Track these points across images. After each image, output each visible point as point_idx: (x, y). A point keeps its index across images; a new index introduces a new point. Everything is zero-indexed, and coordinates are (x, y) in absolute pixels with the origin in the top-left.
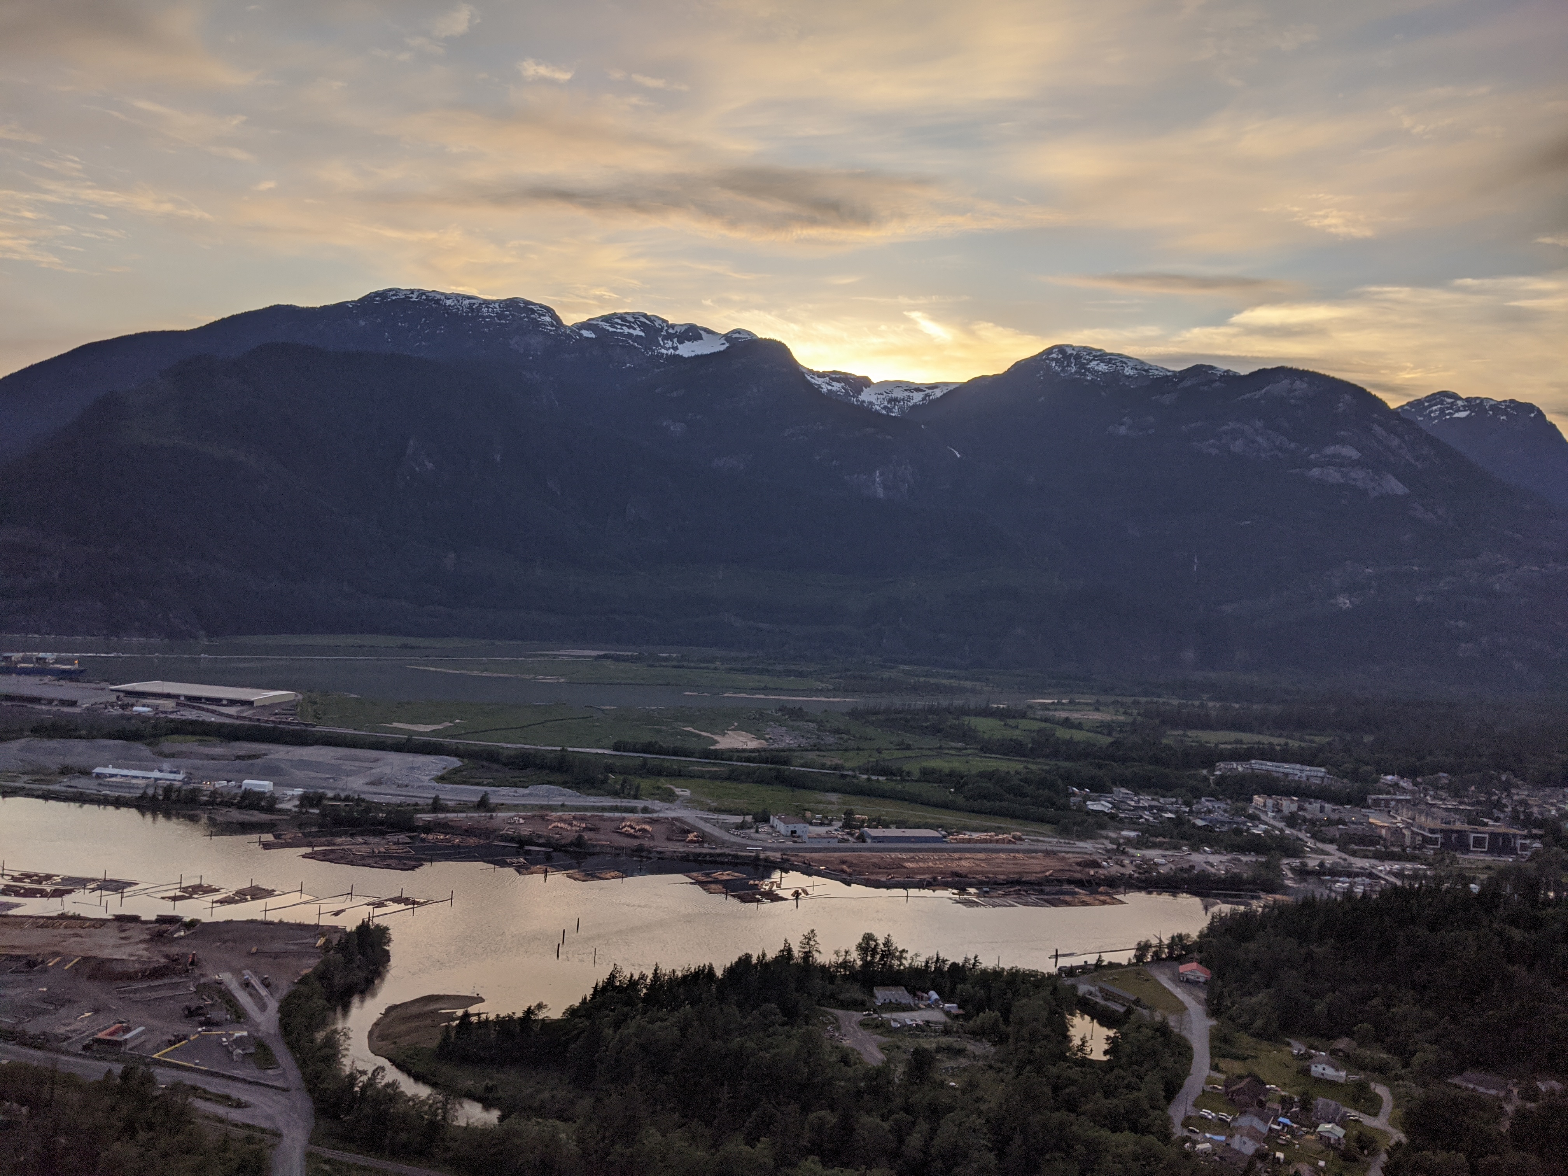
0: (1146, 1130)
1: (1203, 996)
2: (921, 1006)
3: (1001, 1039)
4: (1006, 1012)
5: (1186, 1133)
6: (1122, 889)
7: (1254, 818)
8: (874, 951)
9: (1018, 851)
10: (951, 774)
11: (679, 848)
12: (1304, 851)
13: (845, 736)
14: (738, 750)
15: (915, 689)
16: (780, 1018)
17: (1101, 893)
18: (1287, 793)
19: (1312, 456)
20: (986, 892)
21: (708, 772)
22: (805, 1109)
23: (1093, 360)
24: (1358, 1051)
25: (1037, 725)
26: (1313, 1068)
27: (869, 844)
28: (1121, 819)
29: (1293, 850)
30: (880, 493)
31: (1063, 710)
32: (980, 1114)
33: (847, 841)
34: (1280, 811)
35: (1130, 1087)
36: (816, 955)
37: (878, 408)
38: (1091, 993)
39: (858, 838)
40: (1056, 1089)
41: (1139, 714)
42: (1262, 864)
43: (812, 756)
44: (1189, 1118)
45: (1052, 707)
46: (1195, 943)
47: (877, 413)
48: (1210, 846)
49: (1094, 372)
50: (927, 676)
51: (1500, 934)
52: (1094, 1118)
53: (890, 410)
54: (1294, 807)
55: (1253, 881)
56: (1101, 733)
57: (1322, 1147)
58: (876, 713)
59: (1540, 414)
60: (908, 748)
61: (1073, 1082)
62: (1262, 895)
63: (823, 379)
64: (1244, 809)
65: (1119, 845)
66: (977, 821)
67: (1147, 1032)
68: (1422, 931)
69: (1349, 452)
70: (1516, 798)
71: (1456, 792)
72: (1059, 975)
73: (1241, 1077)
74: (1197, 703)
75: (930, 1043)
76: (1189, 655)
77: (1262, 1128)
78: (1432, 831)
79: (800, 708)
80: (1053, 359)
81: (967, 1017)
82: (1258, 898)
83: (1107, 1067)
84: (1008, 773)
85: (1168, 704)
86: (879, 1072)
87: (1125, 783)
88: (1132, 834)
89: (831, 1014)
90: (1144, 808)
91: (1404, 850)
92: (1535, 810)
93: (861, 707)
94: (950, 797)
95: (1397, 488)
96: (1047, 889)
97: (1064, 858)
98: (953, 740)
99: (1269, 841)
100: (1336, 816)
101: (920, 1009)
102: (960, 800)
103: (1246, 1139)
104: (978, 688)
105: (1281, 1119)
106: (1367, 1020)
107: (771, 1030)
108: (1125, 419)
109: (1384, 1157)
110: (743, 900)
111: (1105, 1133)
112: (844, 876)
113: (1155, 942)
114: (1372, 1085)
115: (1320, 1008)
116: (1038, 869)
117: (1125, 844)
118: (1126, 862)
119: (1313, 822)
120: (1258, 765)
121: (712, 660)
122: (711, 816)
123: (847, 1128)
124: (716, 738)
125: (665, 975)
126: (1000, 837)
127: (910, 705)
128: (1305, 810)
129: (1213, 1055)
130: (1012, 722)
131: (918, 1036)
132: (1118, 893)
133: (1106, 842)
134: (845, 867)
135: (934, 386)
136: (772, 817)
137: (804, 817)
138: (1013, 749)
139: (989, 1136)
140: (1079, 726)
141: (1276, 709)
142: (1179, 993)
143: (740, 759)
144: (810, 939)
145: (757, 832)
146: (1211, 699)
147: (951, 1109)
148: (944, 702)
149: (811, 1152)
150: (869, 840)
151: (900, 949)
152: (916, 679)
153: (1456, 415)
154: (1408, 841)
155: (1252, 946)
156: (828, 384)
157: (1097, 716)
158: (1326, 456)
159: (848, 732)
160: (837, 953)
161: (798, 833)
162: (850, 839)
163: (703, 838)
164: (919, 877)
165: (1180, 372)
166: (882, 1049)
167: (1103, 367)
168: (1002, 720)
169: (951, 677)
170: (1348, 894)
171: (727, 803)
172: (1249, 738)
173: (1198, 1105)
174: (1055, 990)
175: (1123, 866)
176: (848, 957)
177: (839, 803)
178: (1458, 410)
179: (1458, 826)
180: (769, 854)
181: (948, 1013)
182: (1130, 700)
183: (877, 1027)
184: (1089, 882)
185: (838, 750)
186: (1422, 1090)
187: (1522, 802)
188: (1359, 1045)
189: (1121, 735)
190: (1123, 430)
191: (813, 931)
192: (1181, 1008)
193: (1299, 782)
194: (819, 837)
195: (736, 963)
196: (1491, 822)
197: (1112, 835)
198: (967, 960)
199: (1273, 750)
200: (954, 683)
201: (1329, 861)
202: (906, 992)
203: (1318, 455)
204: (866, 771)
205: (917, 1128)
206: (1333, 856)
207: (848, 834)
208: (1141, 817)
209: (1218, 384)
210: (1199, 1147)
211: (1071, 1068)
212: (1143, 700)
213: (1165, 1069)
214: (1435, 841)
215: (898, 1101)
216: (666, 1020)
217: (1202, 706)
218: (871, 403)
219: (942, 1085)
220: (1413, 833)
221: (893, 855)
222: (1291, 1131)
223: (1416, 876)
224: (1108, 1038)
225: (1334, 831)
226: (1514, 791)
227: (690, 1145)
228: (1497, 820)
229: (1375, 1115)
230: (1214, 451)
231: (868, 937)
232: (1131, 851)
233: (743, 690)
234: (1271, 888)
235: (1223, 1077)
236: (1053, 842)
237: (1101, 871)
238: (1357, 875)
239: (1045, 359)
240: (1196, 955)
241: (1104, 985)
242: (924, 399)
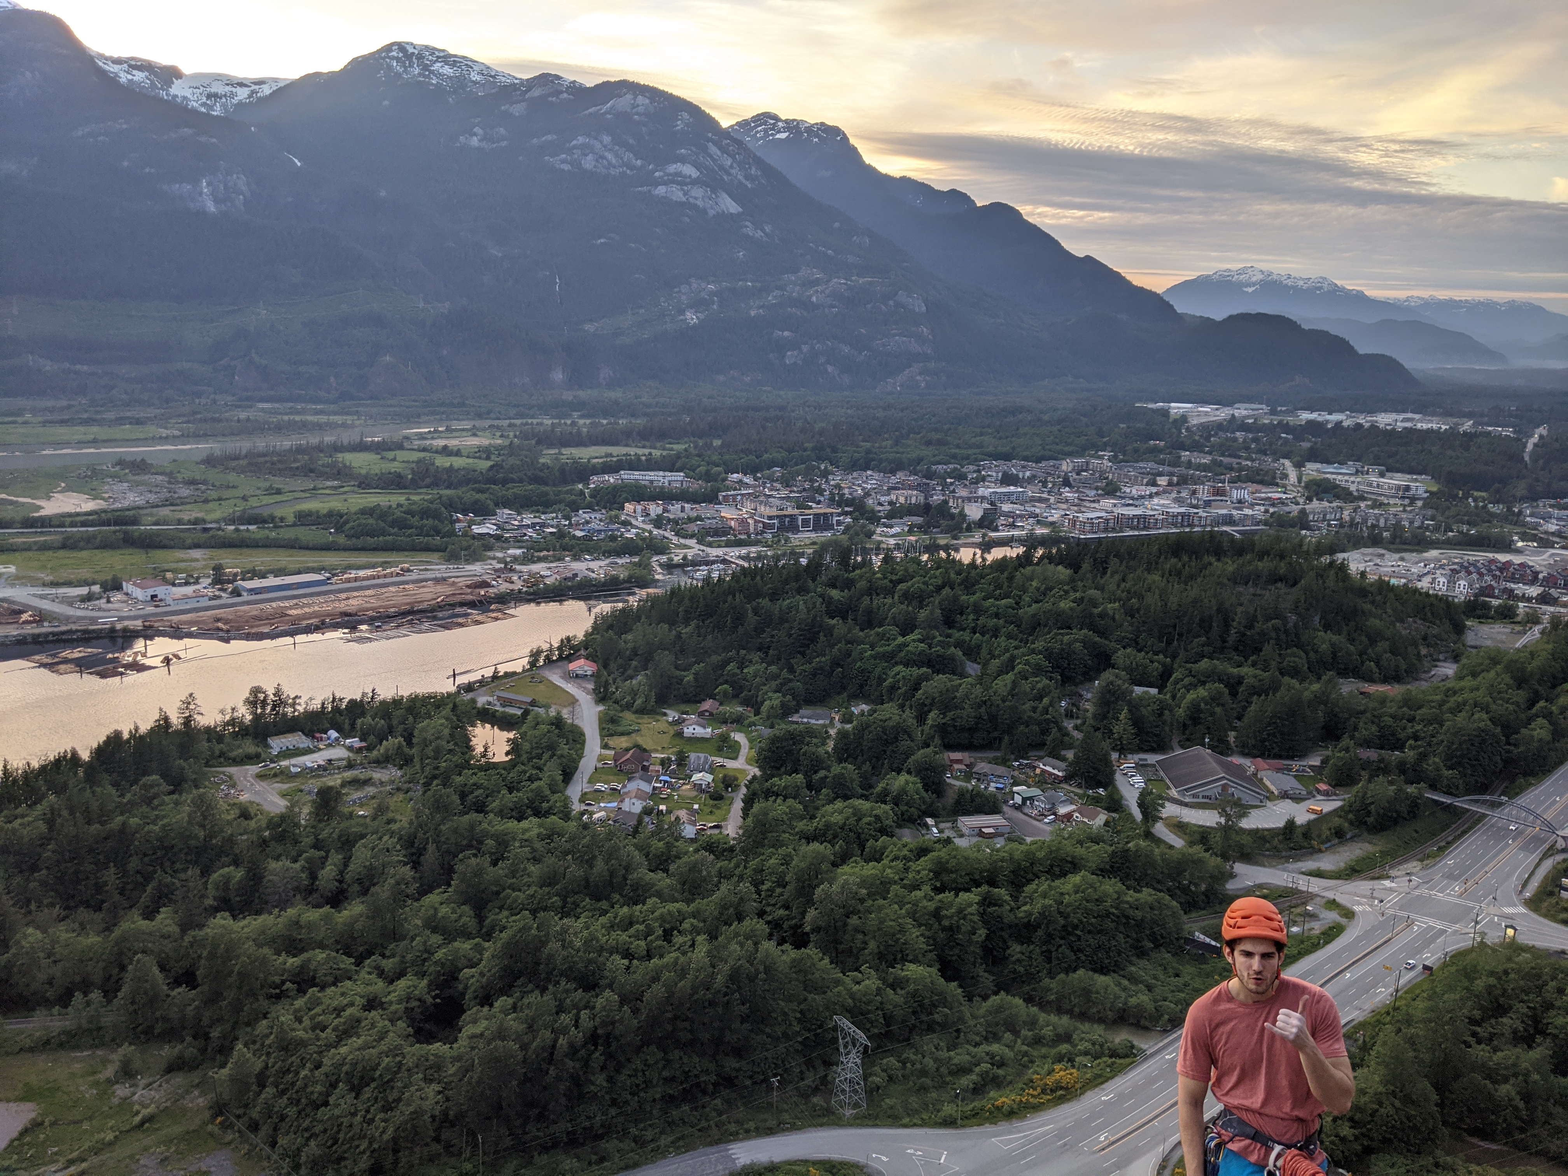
0: (547, 813)
1: (591, 686)
2: (322, 747)
3: (407, 761)
4: (409, 738)
5: (583, 807)
6: (512, 604)
7: (626, 523)
8: (264, 703)
9: (407, 582)
10: (330, 514)
11: (13, 631)
12: (669, 548)
13: (203, 487)
14: (70, 515)
15: (279, 428)
16: (165, 787)
17: (493, 611)
18: (653, 498)
19: (657, 174)
20: (379, 627)
21: (35, 543)
22: (206, 872)
23: (436, 61)
24: (721, 708)
25: (415, 456)
26: (685, 730)
27: (246, 597)
28: (506, 539)
29: (660, 548)
30: (211, 207)
31: (439, 437)
32: (392, 834)
33: (220, 597)
34: (648, 515)
35: (531, 779)
36: (198, 718)
37: (195, 104)
38: (489, 703)
39: (232, 593)
40: (463, 796)
41: (515, 436)
42: (635, 564)
43: (165, 512)
44: (586, 793)
45: (429, 436)
46: (581, 642)
47: (194, 111)
48: (590, 554)
49: (439, 75)
50: (291, 413)
51: (822, 596)
52: (501, 814)
53: (211, 108)
54: (659, 510)
55: (628, 580)
56: (480, 458)
57: (695, 793)
58: (236, 458)
59: (845, 138)
60: (279, 492)
61: (477, 786)
62: (637, 590)
63: (120, 67)
64: (617, 517)
65: (506, 563)
66: (363, 559)
67: (544, 728)
68: (765, 602)
69: (690, 171)
70: (832, 483)
71: (787, 483)
72: (458, 692)
73: (627, 750)
74: (569, 422)
75: (336, 780)
76: (558, 376)
77: (647, 788)
78: (770, 518)
79: (143, 460)
80: (393, 58)
81: (369, 749)
82: (634, 594)
83: (509, 766)
84: (390, 507)
85: (541, 424)
86: (283, 818)
87: (506, 504)
88: (518, 552)
89: (223, 773)
90: (528, 526)
91: (749, 536)
92: (846, 491)
93: (218, 453)
94: (331, 539)
95: (731, 206)
96: (440, 615)
97: (454, 583)
98: (327, 479)
99: (640, 542)
100: (694, 514)
101: (320, 750)
102: (342, 539)
103: (634, 800)
104: (349, 422)
105: (662, 778)
106: (726, 682)
107: (156, 802)
108: (476, 129)
109: (744, 790)
110: (103, 675)
111: (512, 824)
112: (221, 634)
113: (546, 646)
114: (732, 734)
115: (689, 678)
116: (429, 596)
117: (511, 562)
118: (515, 578)
119: (676, 522)
120: (626, 475)
121: (19, 412)
122: (47, 591)
123: (255, 877)
124: (38, 502)
125: (17, 769)
126: (388, 571)
127: (274, 447)
128: (668, 511)
129: (602, 737)
130: (390, 455)
131: (322, 776)
132: (509, 608)
133: (494, 562)
134: (220, 625)
135: (260, 82)
136: (124, 584)
137: (164, 579)
138: (395, 482)
139: (403, 852)
140: (458, 453)
141: (640, 422)
142: (570, 688)
143: (73, 525)
144: (189, 703)
145: (109, 601)
146: (581, 417)
147: (363, 836)
148: (314, 440)
149: (217, 910)
150: (245, 594)
151: (292, 696)
152: (279, 417)
153: (778, 136)
154: (752, 530)
155: (629, 637)
156: (128, 73)
157: (474, 441)
158: (669, 175)
159: (205, 482)
160: (222, 712)
161: (159, 597)
162: (223, 595)
163: (41, 617)
164: (305, 623)
165: (528, 80)
166: (283, 795)
167: (447, 70)
168: (378, 454)
169: (317, 413)
170: (707, 580)
171: (65, 574)
172: (618, 451)
173: (591, 781)
174: (455, 706)
175: (512, 582)
176: (235, 714)
177: (205, 560)
178: (779, 132)
179: (790, 511)
180: (126, 623)
181: (350, 748)
182: (506, 423)
183: (275, 775)
184: (480, 602)
185: (196, 502)
186: (770, 730)
187: (838, 486)
188: (721, 704)
189: (500, 458)
190: (475, 141)
191: (191, 695)
192: (573, 702)
193: (663, 487)
194: (186, 597)
195: (105, 742)
196: (814, 505)
197: (500, 555)
198: (364, 694)
199: (639, 460)
200: (323, 419)
201: (690, 554)
202: (304, 737)
203: (661, 174)
204: (232, 521)
205: (330, 861)
206: (694, 549)
207: (219, 590)
208: (525, 535)
209: (565, 95)
210: (596, 816)
211: (475, 774)
212: (518, 422)
213: (562, 756)
214: (772, 526)
215: (309, 840)
216: (27, 815)
217: (574, 424)
218: (185, 98)
219: (351, 815)
220: (756, 521)
221: (274, 605)
222: (670, 785)
223: (759, 557)
224: (509, 740)
225: (693, 528)
226: (830, 477)
227: (79, 935)
228: (819, 503)
229: (735, 758)
230: (566, 167)
231: (256, 691)
232: (518, 567)
233: (67, 444)
234: (644, 584)
235: (613, 752)
236: (441, 569)
237: (491, 590)
238: (713, 562)
239: (385, 57)
240: (582, 652)
241: (502, 694)
242: (250, 96)
